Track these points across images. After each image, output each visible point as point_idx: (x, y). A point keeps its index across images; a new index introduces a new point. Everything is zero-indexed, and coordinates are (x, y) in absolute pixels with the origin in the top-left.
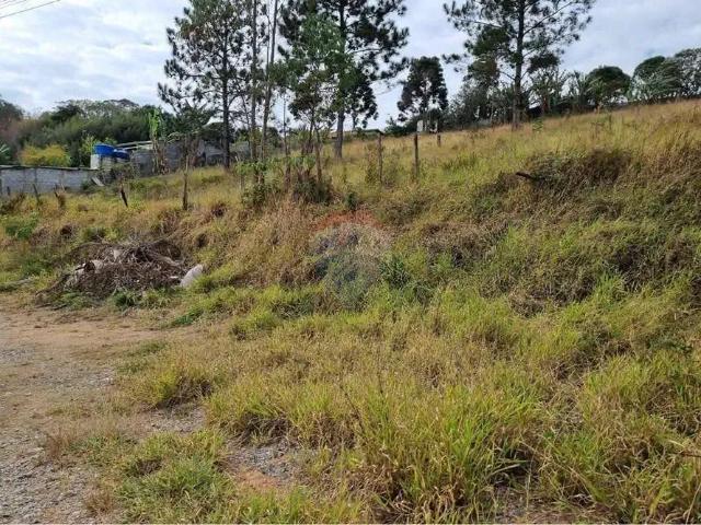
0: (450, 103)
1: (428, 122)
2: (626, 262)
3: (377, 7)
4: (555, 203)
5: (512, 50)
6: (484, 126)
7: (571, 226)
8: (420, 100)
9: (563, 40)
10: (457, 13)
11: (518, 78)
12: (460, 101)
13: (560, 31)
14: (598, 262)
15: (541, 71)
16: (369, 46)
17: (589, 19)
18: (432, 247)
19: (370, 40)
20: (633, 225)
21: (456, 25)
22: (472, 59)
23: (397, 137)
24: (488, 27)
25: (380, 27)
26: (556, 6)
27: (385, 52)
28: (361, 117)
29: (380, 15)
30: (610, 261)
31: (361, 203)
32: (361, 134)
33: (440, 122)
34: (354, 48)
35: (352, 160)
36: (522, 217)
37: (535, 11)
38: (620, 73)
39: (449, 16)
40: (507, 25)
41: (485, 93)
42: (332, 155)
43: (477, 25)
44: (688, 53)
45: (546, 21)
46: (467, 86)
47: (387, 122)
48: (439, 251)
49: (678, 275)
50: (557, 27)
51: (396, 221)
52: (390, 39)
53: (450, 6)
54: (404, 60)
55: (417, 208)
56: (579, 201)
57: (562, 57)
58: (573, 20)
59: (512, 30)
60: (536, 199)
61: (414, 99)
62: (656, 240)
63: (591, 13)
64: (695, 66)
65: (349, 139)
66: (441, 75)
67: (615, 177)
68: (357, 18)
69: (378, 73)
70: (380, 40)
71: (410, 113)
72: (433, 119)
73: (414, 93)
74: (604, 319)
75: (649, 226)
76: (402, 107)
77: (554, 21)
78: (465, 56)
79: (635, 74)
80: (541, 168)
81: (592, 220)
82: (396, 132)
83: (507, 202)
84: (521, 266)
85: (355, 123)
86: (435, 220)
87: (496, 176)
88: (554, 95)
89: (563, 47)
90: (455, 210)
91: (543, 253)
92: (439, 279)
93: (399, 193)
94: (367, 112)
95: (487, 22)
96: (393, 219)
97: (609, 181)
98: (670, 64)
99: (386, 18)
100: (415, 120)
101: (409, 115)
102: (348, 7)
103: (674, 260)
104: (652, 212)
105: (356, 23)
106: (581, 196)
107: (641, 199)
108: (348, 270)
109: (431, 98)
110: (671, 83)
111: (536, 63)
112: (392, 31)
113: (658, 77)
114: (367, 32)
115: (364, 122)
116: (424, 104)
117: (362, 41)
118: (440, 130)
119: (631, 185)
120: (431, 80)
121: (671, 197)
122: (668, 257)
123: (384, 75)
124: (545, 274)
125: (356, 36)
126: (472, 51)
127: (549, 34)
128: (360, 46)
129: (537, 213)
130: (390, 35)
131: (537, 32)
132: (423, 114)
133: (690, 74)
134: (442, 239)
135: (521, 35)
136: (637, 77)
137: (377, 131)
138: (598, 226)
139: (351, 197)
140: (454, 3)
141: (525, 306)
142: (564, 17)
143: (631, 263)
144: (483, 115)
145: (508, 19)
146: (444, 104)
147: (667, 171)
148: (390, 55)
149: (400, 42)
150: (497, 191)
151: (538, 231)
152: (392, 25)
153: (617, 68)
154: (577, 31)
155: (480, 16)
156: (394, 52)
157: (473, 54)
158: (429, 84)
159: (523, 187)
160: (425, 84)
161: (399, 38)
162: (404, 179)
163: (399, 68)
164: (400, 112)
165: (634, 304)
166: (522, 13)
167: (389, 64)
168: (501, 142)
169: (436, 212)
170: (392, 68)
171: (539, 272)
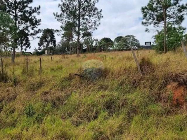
0: (57, 45)
1: (49, 51)
2: (109, 106)
3: (29, 11)
4: (88, 85)
5: (76, 30)
6: (68, 54)
7: (93, 93)
8: (46, 43)
9: (92, 29)
10: (58, 16)
11: (78, 39)
12: (60, 44)
13: (91, 26)
14: (100, 106)
15: (86, 38)
16: (26, 24)
17: (100, 23)
18: (45, 100)
19: (26, 22)
20: (110, 93)
21: (58, 20)
22: (63, 32)
23: (37, 55)
24: (68, 22)
25: (30, 17)
26: (90, 18)
27: (32, 26)
28: (24, 47)
29: (30, 14)
30: (104, 106)
31: (19, 82)
32: (23, 54)
33: (53, 51)
34: (20, 24)
35: (18, 64)
36: (77, 89)
37: (83, 19)
38: (110, 40)
39: (55, 17)
40: (74, 22)
41: (68, 42)
42: (11, 61)
43: (65, 21)
44: (129, 36)
45: (87, 22)
46: (63, 40)
47: (34, 50)
48: (47, 102)
49: (123, 110)
50: (90, 24)
51: (32, 90)
52: (34, 22)
53: (56, 13)
54: (39, 30)
55: (41, 85)
56: (95, 84)
57: (92, 34)
58: (95, 23)
59: (76, 23)
60: (81, 83)
61: (44, 43)
62: (117, 98)
63: (100, 22)
64: (131, 40)
65: (18, 55)
66: (54, 35)
67: (106, 77)
68: (22, 14)
69: (29, 33)
70: (30, 22)
71: (43, 47)
72: (51, 50)
73: (44, 40)
74: (101, 126)
75: (115, 94)
76: (40, 45)
77: (89, 23)
78: (61, 30)
79: (115, 41)
80: (83, 72)
81: (98, 91)
82: (37, 53)
83: (72, 84)
84: (76, 108)
85: (22, 49)
86: (47, 90)
87: (68, 75)
88: (91, 45)
89: (92, 31)
90: (54, 86)
91: (83, 103)
92: (46, 113)
93: (34, 79)
94: (26, 46)
95: (68, 20)
96: (31, 89)
97: (104, 78)
98: (124, 39)
99: (33, 15)
100: (44, 50)
101: (42, 48)
102: (18, 9)
103: (123, 105)
104: (116, 88)
105: (21, 15)
106: (96, 83)
107: (113, 84)
108: (11, 109)
109: (50, 43)
110: (125, 44)
111: (84, 35)
112: (35, 20)
113: (121, 42)
114: (25, 19)
115: (25, 49)
116: (48, 45)
117: (23, 22)
118: (53, 54)
119: (110, 79)
120: (50, 37)
121: (121, 84)
122: (121, 105)
123: (32, 34)
124: (83, 110)
125: (21, 20)
126: (63, 29)
127: (88, 27)
128: (23, 23)
129: (82, 88)
130: (34, 21)
131: (84, 25)
132: (47, 48)
133: (130, 42)
134: (49, 97)
135: (79, 26)
136: (115, 42)
137: (30, 53)
138: (100, 93)
139: (15, 80)
140: (57, 13)
141: (77, 122)
142: (92, 22)
143: (110, 106)
144: (68, 50)
145: (75, 20)
146: (55, 45)
147: (121, 75)
148: (34, 28)
149: (38, 24)
150: (69, 80)
151: (81, 95)
152: (35, 17)
153: (109, 39)
154: (96, 27)
155: (66, 18)
156: (35, 27)
157: (64, 30)
158: (50, 38)
159: (77, 79)
160: (48, 38)
161: (37, 22)
162: (36, 73)
163: (37, 32)
164: (39, 47)
165: (110, 121)
166: (79, 19)
167: (34, 31)
168: (72, 61)
169: (47, 87)
170: (35, 32)
171: (82, 110)
